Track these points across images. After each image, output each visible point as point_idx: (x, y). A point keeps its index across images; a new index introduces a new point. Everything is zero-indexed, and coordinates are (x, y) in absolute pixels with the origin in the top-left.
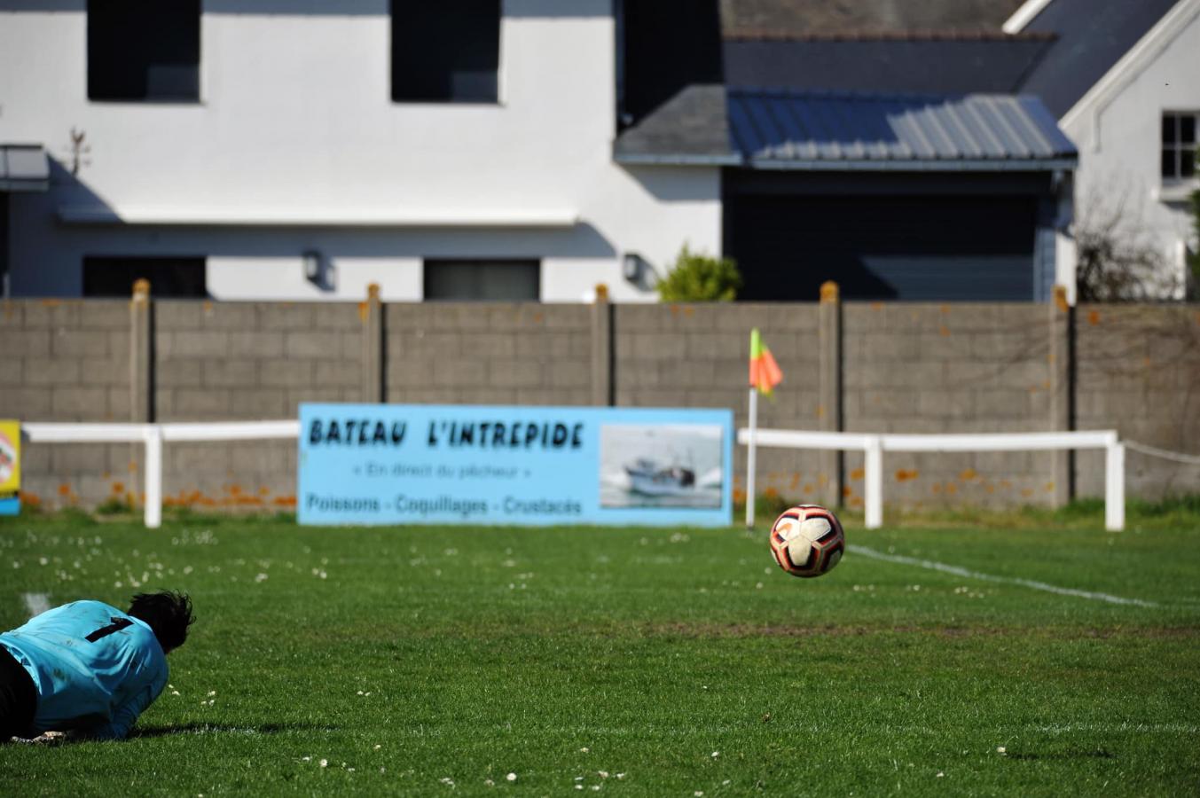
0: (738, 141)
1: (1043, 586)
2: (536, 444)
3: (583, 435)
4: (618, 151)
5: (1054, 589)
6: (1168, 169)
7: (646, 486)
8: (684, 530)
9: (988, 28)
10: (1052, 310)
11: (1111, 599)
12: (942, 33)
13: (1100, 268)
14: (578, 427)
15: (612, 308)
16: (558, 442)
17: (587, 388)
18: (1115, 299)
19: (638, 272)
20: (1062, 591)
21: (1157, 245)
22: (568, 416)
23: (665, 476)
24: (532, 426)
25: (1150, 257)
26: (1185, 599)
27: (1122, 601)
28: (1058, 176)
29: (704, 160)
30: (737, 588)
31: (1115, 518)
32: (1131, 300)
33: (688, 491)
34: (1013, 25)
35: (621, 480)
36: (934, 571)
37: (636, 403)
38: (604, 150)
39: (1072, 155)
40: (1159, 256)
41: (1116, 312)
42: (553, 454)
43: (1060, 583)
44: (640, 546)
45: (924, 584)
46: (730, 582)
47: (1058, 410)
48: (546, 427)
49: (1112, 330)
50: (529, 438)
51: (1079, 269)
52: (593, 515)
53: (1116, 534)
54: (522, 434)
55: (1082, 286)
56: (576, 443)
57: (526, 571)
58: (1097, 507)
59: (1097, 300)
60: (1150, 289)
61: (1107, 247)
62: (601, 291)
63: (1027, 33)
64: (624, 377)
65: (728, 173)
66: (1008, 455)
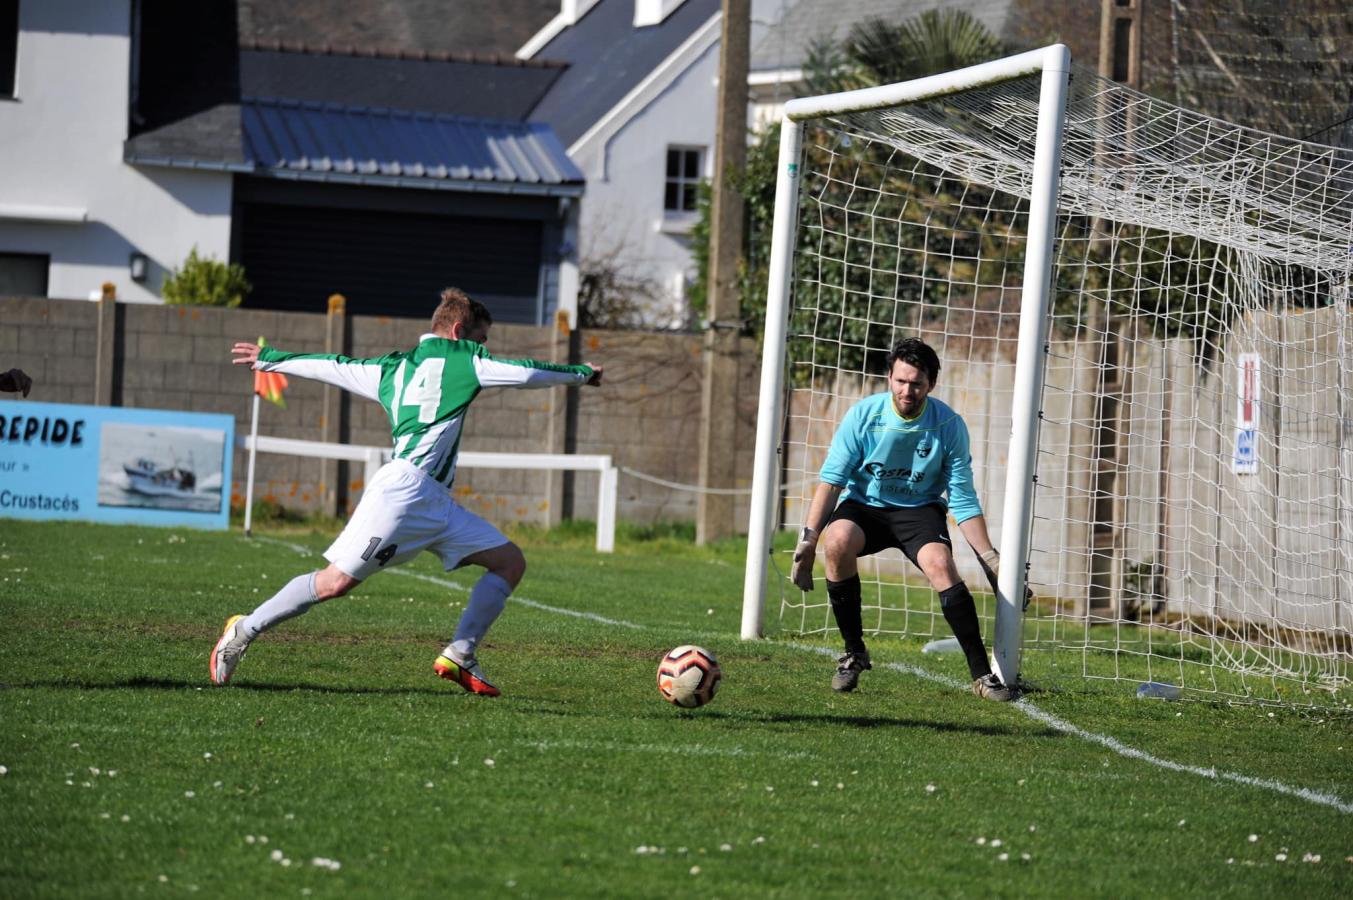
0: (250, 150)
1: (534, 604)
2: (36, 439)
3: (83, 433)
4: (131, 156)
5: (544, 607)
6: (670, 202)
7: (145, 486)
8: (181, 532)
9: (504, 56)
10: (555, 333)
11: (600, 619)
12: (456, 55)
13: (601, 295)
14: (79, 424)
15: (121, 309)
16: (58, 439)
17: (90, 385)
18: (615, 327)
19: (148, 273)
20: (551, 609)
21: (657, 276)
22: (70, 413)
23: (165, 477)
24: (33, 421)
25: (649, 287)
26: (671, 623)
27: (610, 622)
28: (564, 202)
29: (220, 166)
30: (233, 592)
31: (605, 539)
32: (629, 328)
33: (187, 494)
34: (525, 53)
35: (121, 479)
36: (429, 584)
37: (138, 404)
38: (118, 151)
39: (580, 183)
40: (658, 286)
41: (615, 339)
42: (51, 449)
43: (550, 602)
44: (137, 545)
45: (418, 596)
46: (226, 586)
47: (554, 431)
48: (47, 422)
49: (611, 356)
50: (29, 433)
51: (580, 294)
52: (90, 513)
53: (606, 556)
54: (21, 429)
55: (582, 311)
56: (76, 440)
57: (22, 566)
58: (589, 528)
59: (597, 326)
60: (649, 319)
61: (609, 274)
62: (108, 290)
63: (539, 59)
64: (130, 376)
65: (239, 179)
66: (505, 473)
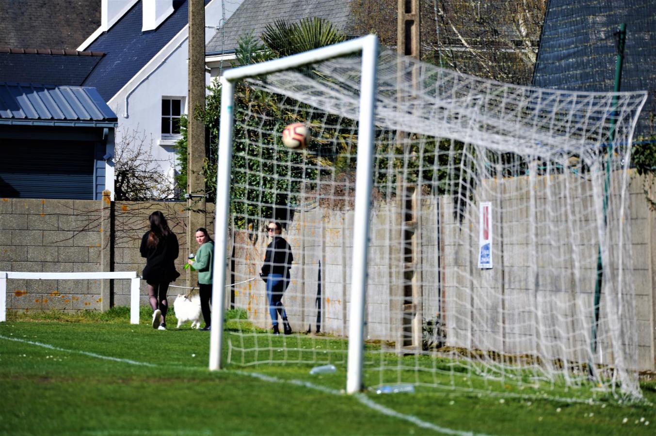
1: (94, 355)
5: (100, 357)
6: (165, 129)
9: (69, 50)
10: (102, 203)
11: (131, 362)
12: (42, 51)
13: (128, 182)
18: (136, 199)
20: (104, 357)
21: (159, 170)
25: (155, 176)
26: (172, 363)
27: (137, 363)
28: (106, 130)
31: (135, 318)
32: (145, 199)
34: (81, 49)
36: (35, 346)
39: (115, 120)
40: (160, 176)
41: (137, 205)
43: (103, 354)
45: (28, 354)
47: (105, 259)
49: (134, 215)
51: (116, 182)
53: (136, 326)
55: (118, 190)
58: (126, 311)
59: (127, 199)
60: (156, 194)
61: (132, 170)
63: (89, 52)
66: (77, 282)
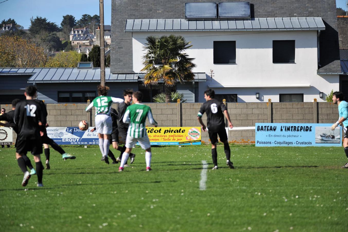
0: (343, 70)
2: (302, 131)
3: (312, 129)
4: (318, 73)
7: (324, 139)
8: (333, 147)
14: (311, 127)
15: (318, 103)
16: (307, 130)
17: (313, 119)
19: (323, 96)
22: (309, 125)
23: (328, 137)
24: (301, 127)
29: (337, 74)
30: (343, 159)
33: (333, 140)
35: (320, 137)
37: (322, 123)
38: (316, 72)
42: (305, 132)
44: (323, 151)
46: (341, 158)
48: (304, 127)
50: (301, 129)
52: (314, 145)
54: (299, 129)
56: (310, 130)
57: (301, 156)
62: (315, 100)
64: (320, 117)
65: (340, 75)
